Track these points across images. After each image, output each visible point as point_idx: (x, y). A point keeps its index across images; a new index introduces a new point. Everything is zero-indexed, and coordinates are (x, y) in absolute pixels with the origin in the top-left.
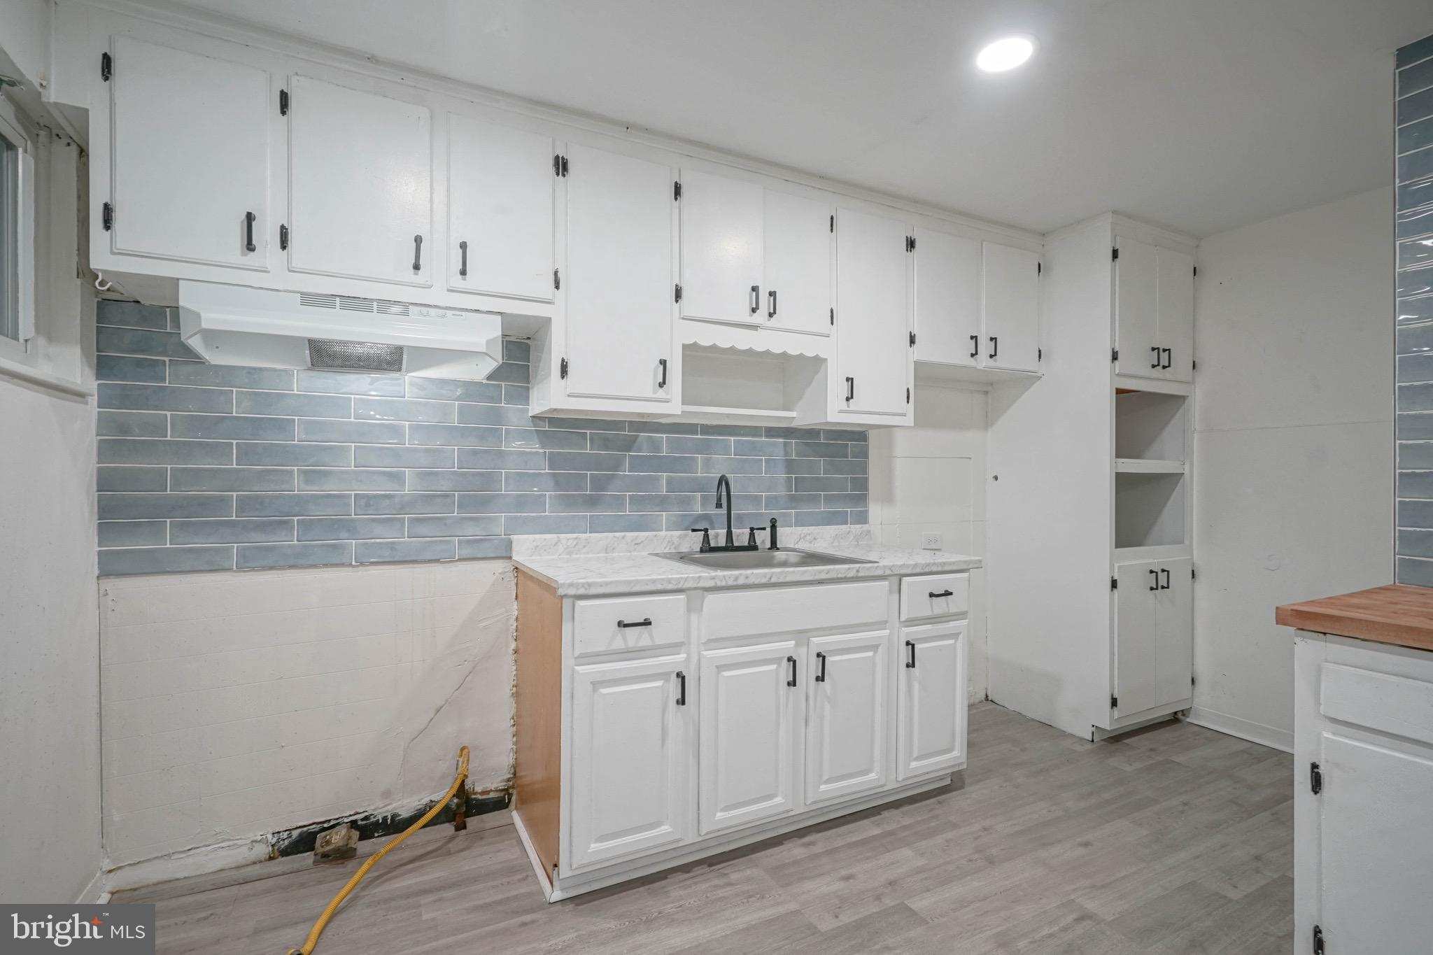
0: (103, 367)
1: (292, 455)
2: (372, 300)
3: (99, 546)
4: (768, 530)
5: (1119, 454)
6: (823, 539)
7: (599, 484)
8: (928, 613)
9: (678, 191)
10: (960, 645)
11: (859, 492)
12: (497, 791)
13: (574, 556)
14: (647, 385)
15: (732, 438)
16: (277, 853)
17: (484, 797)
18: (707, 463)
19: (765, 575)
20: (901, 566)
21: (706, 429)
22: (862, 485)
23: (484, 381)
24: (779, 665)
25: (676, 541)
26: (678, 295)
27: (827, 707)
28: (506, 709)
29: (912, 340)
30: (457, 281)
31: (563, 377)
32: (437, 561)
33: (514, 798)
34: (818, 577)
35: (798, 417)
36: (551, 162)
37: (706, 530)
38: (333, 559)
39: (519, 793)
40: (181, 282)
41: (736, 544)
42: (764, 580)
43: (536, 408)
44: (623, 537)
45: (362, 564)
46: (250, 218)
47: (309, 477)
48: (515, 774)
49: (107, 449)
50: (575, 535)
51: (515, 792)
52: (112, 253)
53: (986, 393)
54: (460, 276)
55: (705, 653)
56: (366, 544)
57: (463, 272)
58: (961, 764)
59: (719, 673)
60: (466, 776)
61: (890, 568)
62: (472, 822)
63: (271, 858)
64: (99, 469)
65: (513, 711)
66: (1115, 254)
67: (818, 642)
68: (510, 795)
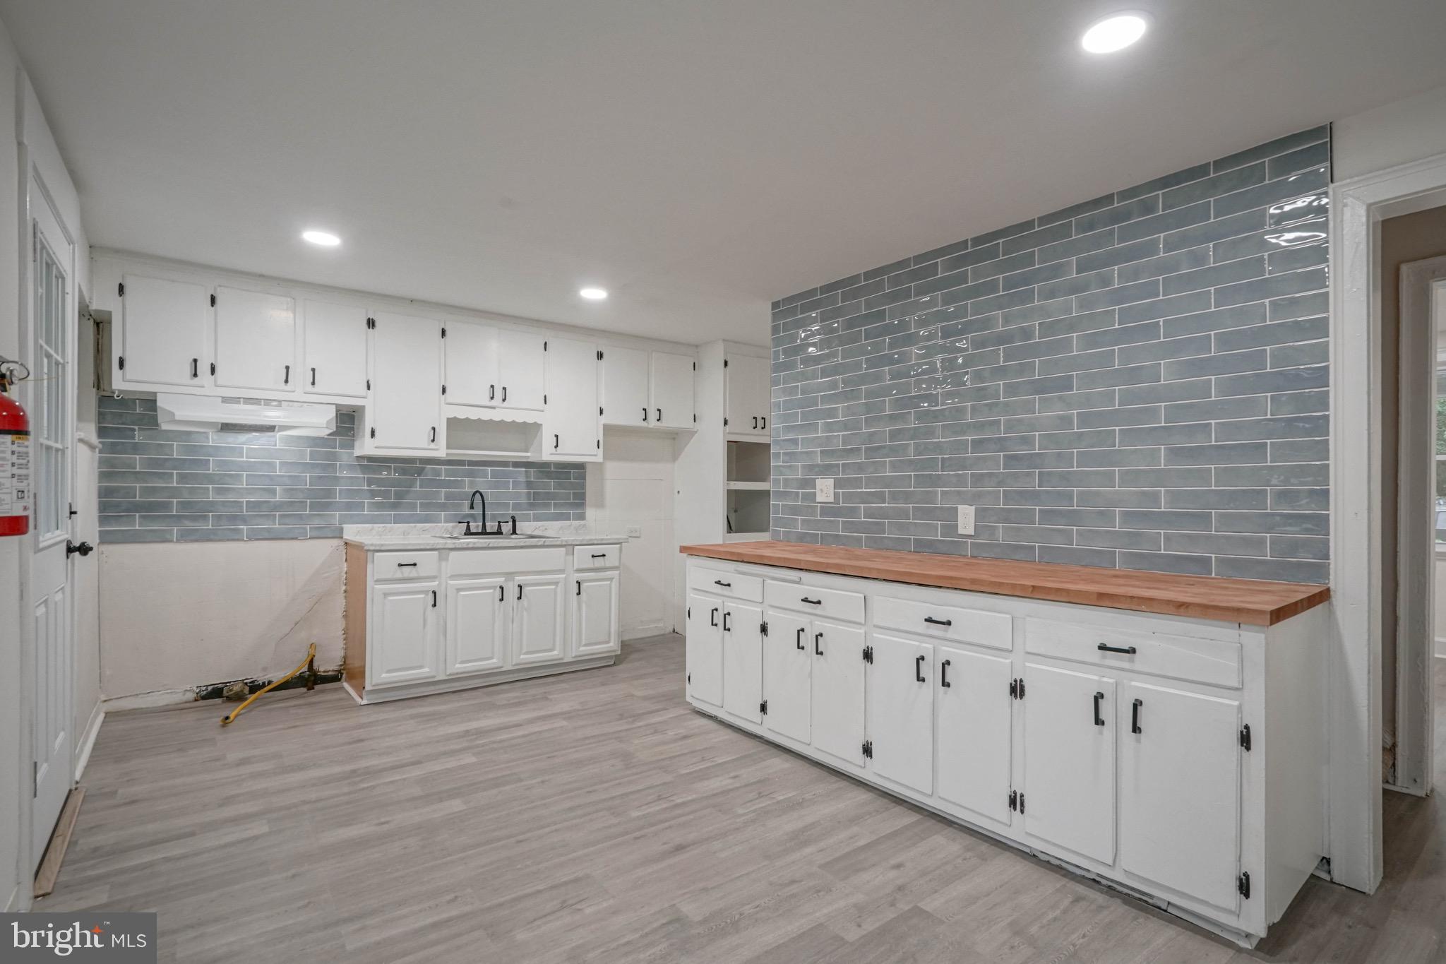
0: (102, 432)
1: (210, 479)
2: (261, 399)
3: (100, 527)
4: (511, 523)
5: (729, 479)
6: (552, 529)
7: (399, 495)
8: (591, 566)
9: (443, 333)
10: (615, 585)
11: (579, 500)
12: (333, 671)
13: (383, 537)
14: (424, 441)
15: (489, 468)
16: (199, 698)
17: (326, 674)
18: (471, 483)
19: (486, 543)
20: (573, 540)
21: (471, 463)
22: (582, 496)
23: (326, 437)
24: (495, 590)
25: (450, 529)
26: (444, 391)
27: (525, 613)
28: (341, 624)
29: (601, 412)
30: (309, 388)
31: (372, 437)
32: (296, 539)
33: (344, 676)
34: (518, 545)
35: (530, 456)
36: (365, 322)
37: (468, 523)
38: (234, 536)
39: (347, 673)
40: (158, 394)
41: (488, 531)
42: (485, 545)
43: (358, 452)
44: (415, 526)
45: (250, 540)
46: (195, 361)
47: (219, 491)
48: (345, 662)
49: (103, 476)
50: (383, 525)
51: (345, 672)
52: (124, 381)
53: (674, 439)
54: (311, 386)
55: (449, 582)
56: (253, 528)
57: (313, 383)
58: (614, 651)
59: (458, 592)
60: (314, 656)
61: (566, 541)
62: (317, 687)
63: (196, 700)
64: (100, 487)
65: (344, 626)
66: (726, 364)
67: (519, 579)
68: (342, 674)
